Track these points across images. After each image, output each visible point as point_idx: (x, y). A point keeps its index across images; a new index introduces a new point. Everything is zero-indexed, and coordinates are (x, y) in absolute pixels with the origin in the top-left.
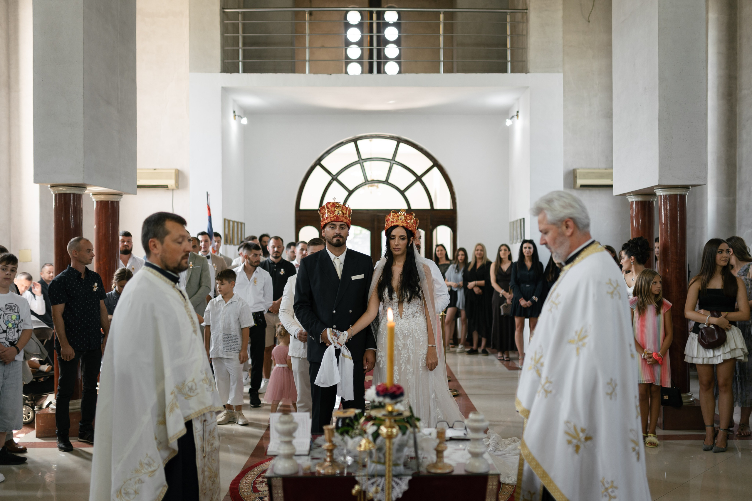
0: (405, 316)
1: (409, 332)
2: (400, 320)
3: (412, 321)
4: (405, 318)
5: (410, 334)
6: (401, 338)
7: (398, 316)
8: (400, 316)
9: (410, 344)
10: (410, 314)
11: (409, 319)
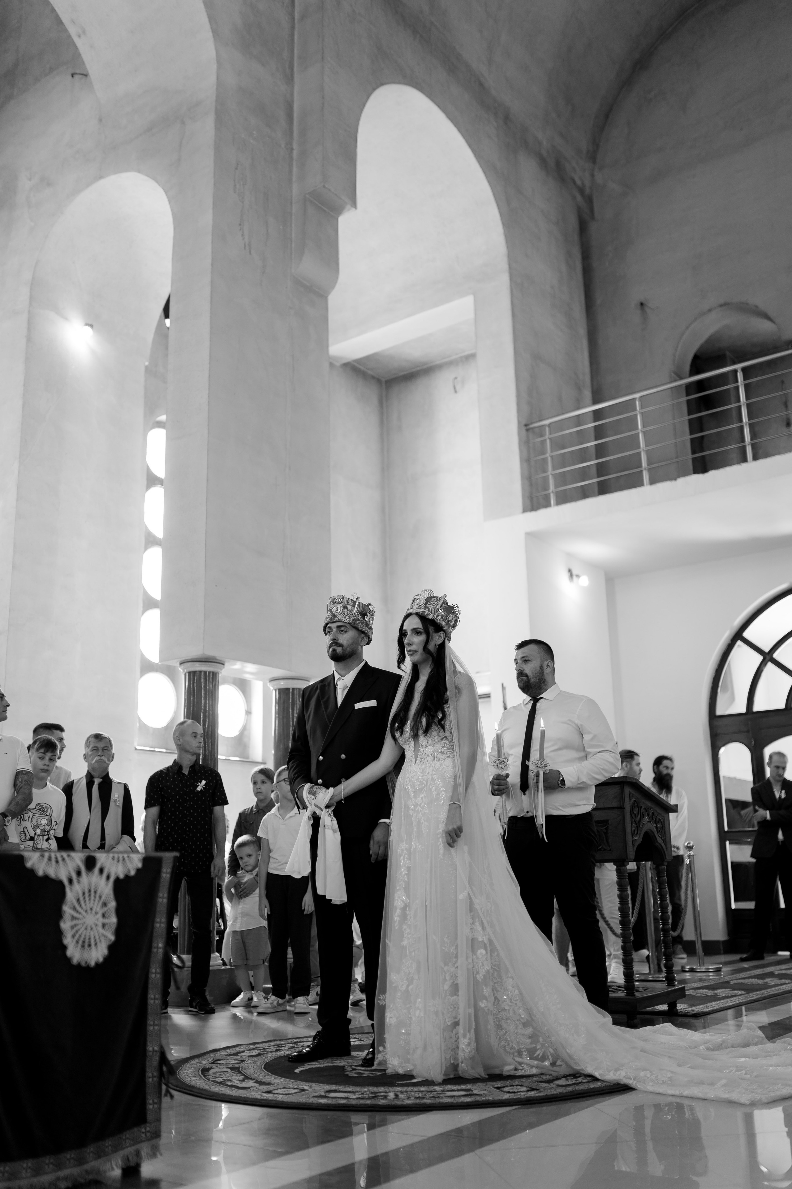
2: (414, 766)
4: (421, 761)
6: (412, 795)
10: (429, 756)
11: (427, 763)
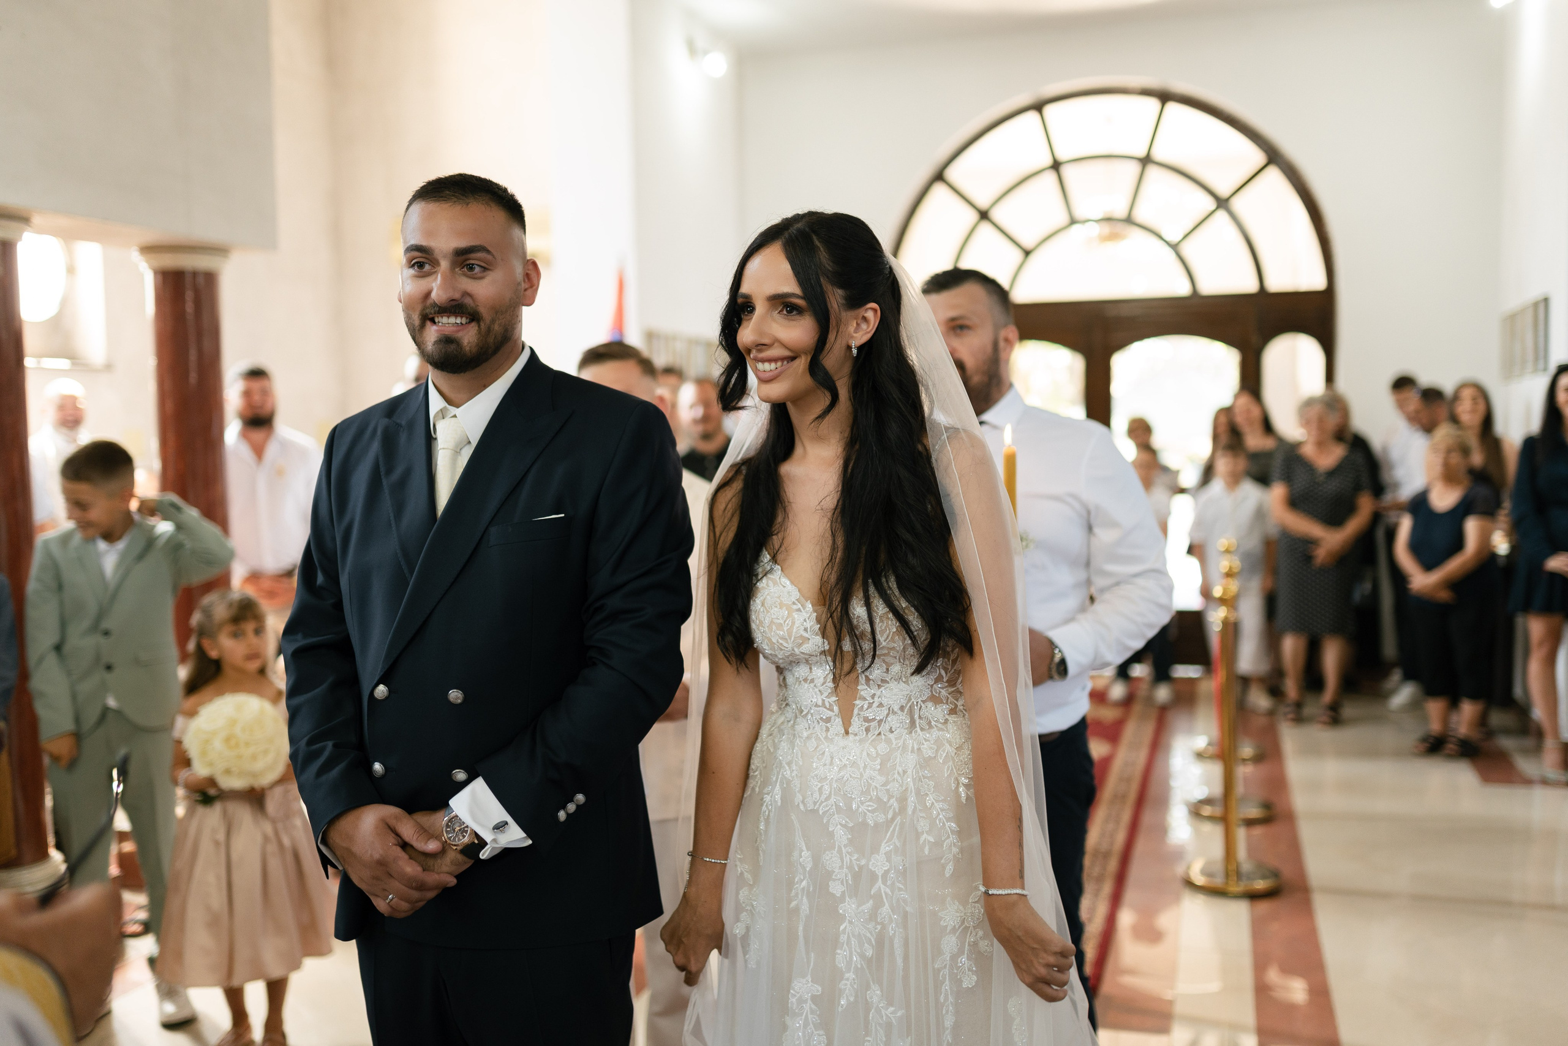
0: (866, 720)
1: (882, 806)
2: (841, 742)
3: (904, 747)
4: (867, 730)
5: (893, 819)
6: (841, 835)
7: (828, 720)
8: (839, 721)
9: (887, 872)
10: (894, 713)
11: (891, 736)
